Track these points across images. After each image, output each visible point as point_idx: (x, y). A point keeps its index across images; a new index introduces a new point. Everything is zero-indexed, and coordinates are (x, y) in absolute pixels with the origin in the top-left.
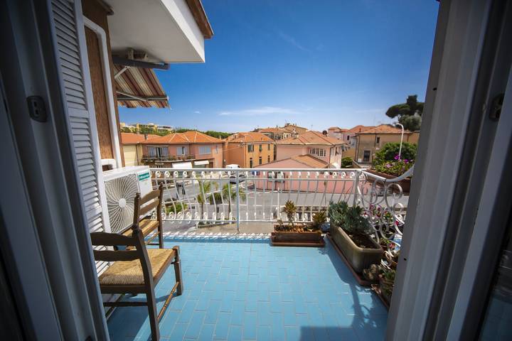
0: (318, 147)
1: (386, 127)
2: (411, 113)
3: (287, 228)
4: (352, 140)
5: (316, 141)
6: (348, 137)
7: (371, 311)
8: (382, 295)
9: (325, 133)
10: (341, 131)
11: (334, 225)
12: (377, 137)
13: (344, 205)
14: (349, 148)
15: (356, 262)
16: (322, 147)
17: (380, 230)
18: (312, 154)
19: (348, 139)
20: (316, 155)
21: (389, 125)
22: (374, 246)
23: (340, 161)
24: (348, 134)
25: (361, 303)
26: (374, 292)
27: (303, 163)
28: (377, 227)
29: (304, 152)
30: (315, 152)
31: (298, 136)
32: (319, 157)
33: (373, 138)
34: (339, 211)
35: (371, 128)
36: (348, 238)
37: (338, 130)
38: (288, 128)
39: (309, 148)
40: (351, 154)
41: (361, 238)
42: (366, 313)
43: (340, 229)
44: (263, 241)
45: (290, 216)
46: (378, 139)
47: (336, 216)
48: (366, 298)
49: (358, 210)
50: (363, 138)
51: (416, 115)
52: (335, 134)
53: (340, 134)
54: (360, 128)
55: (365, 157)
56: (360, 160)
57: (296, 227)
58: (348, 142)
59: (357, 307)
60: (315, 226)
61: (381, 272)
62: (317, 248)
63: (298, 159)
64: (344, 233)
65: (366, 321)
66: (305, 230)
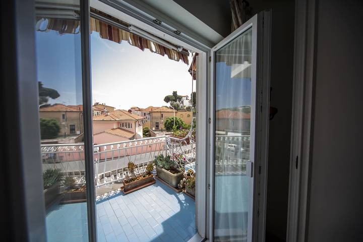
0: (126, 121)
1: (165, 108)
2: (176, 101)
3: (132, 180)
4: (148, 116)
5: (124, 117)
6: (145, 113)
7: (185, 200)
8: (187, 192)
9: (130, 111)
10: (140, 110)
11: (159, 169)
12: (162, 113)
13: (162, 156)
14: (146, 121)
15: (174, 183)
16: (129, 121)
17: (180, 164)
18: (122, 127)
19: (145, 115)
20: (125, 128)
21: (166, 107)
22: (179, 172)
23: (142, 130)
24: (145, 112)
25: (181, 199)
26: (184, 193)
27: (116, 135)
28: (179, 163)
29: (115, 126)
30: (123, 125)
31: (109, 114)
32: (127, 129)
33: (159, 115)
34: (161, 160)
35: (158, 108)
36: (169, 172)
37: (138, 109)
38: (97, 106)
39: (119, 123)
40: (148, 125)
41: (173, 170)
42: (183, 202)
43: (163, 169)
44: (117, 195)
45: (132, 171)
46: (162, 115)
47: (159, 163)
48: (182, 197)
49: (169, 157)
50: (154, 115)
51: (178, 102)
52: (136, 112)
53: (139, 112)
54: (152, 108)
55: (156, 126)
56: (154, 129)
57: (138, 177)
58: (145, 117)
59: (180, 202)
60: (149, 173)
61: (185, 182)
62: (152, 185)
63: (112, 132)
64: (166, 171)
65: (185, 205)
66: (144, 177)
